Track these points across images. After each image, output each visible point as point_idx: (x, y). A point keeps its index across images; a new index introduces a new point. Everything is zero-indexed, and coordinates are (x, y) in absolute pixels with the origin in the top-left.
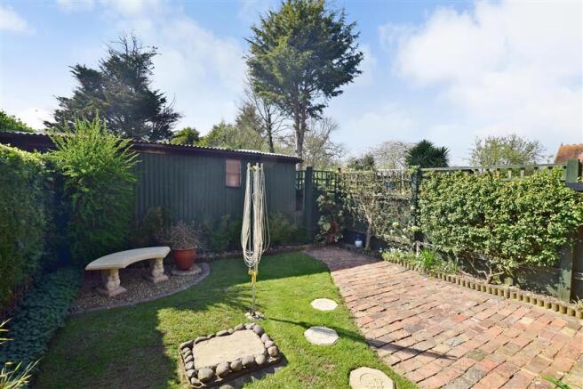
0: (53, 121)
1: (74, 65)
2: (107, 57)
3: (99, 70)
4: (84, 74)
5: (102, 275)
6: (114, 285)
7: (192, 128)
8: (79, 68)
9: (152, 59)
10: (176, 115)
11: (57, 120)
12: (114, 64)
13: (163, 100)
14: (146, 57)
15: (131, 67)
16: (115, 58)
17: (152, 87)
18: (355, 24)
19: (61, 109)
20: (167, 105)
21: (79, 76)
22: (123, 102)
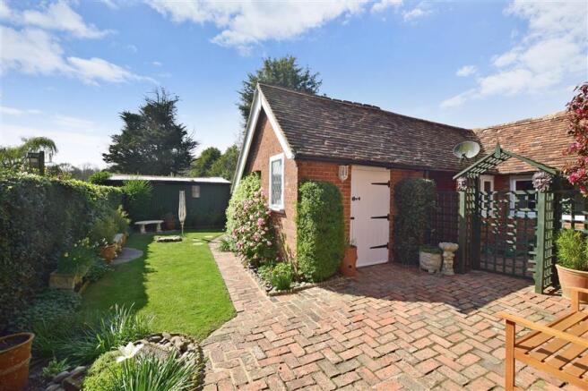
0: (108, 153)
1: (122, 111)
2: (145, 104)
3: (139, 114)
4: (128, 117)
5: (139, 226)
6: (143, 230)
7: (215, 147)
8: (125, 114)
9: (175, 104)
10: (195, 143)
11: (111, 152)
12: (150, 109)
13: (185, 133)
14: (171, 103)
15: (161, 112)
16: (149, 105)
17: (177, 123)
18: (318, 73)
19: (113, 144)
20: (188, 136)
21: (125, 119)
22: (155, 138)
